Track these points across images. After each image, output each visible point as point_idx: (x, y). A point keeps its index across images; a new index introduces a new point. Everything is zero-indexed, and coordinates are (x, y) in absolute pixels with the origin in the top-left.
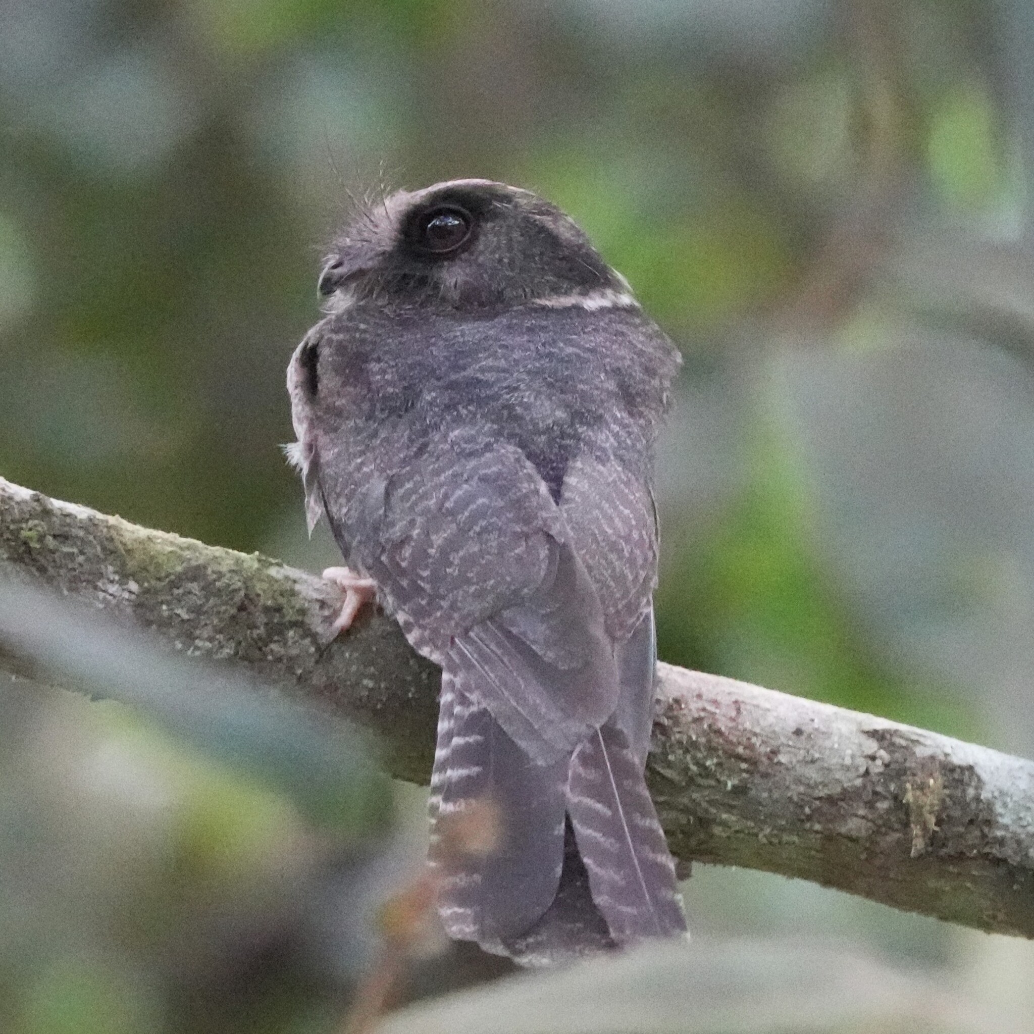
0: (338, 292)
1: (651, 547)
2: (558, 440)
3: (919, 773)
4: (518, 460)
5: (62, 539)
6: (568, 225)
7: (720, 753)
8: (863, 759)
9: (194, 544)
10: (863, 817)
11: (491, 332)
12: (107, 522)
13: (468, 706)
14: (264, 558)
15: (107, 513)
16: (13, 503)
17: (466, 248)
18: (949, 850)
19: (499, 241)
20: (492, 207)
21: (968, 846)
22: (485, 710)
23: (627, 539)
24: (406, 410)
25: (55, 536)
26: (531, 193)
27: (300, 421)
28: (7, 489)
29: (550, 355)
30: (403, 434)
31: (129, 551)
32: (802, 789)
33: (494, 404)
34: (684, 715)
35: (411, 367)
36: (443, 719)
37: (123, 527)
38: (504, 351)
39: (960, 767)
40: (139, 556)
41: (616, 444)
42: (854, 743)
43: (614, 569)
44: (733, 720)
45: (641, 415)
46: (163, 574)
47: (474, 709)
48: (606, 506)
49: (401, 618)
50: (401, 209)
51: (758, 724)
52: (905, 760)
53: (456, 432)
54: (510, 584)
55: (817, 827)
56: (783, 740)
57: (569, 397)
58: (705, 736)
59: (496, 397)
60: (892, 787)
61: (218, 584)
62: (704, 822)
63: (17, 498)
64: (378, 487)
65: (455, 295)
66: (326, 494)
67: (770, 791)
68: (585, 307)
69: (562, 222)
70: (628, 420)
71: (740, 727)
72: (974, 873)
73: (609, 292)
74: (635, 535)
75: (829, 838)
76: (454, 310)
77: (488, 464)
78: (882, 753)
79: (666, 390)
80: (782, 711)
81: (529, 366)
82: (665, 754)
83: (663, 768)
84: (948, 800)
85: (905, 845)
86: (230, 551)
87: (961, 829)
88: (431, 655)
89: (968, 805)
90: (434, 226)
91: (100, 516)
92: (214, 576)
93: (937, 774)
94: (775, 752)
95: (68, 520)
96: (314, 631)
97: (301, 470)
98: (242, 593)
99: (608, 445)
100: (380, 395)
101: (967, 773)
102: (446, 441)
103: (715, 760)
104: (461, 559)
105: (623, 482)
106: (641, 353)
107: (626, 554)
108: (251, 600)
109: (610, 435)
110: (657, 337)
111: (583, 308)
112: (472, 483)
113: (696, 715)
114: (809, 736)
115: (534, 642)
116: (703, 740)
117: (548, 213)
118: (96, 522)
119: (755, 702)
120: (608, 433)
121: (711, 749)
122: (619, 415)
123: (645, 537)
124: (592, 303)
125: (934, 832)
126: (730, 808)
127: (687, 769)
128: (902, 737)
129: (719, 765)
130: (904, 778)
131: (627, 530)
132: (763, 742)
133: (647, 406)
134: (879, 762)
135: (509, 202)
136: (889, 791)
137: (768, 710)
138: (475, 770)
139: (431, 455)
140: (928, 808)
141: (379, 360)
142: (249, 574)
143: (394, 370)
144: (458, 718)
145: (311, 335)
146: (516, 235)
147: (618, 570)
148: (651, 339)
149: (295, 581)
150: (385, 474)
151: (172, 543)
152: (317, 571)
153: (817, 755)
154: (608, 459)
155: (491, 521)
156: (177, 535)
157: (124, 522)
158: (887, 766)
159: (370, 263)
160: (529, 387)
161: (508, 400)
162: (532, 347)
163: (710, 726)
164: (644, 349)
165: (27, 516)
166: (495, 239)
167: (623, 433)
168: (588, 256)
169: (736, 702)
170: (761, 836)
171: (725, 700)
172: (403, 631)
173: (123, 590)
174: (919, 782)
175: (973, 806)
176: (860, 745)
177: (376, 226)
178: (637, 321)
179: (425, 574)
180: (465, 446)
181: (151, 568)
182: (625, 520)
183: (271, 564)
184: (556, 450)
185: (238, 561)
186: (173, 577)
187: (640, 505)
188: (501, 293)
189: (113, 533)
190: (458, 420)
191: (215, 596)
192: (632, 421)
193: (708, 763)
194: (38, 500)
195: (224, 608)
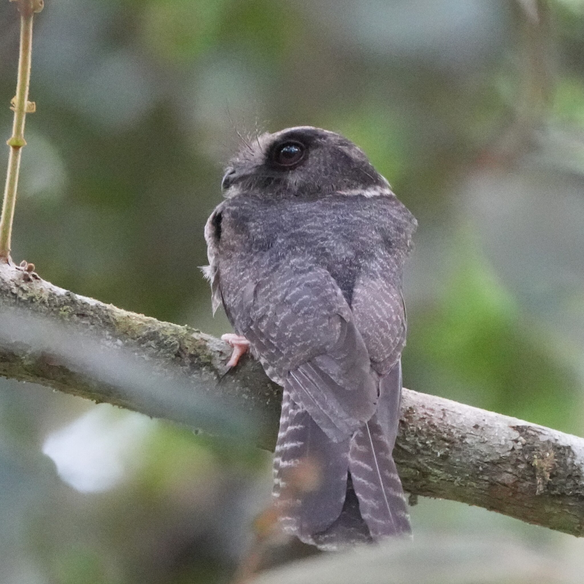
0: (233, 187)
1: (403, 324)
2: (348, 267)
3: (541, 450)
4: (327, 277)
5: (81, 316)
6: (356, 151)
7: (434, 437)
8: (511, 442)
9: (152, 320)
10: (510, 473)
11: (314, 208)
12: (106, 307)
13: (297, 409)
14: (190, 328)
15: (106, 303)
16: (55, 297)
17: (301, 163)
18: (556, 492)
19: (319, 159)
20: (315, 142)
21: (566, 490)
22: (306, 412)
23: (390, 320)
24: (269, 248)
25: (78, 315)
26: (336, 134)
27: (211, 255)
28: (52, 289)
29: (345, 221)
30: (266, 260)
31: (118, 323)
32: (478, 457)
33: (315, 246)
34: (414, 416)
35: (271, 225)
36: (283, 416)
37: (114, 310)
38: (321, 218)
39: (564, 447)
40: (123, 326)
41: (381, 269)
42: (506, 433)
43: (382, 337)
44: (442, 419)
45: (395, 252)
46: (136, 336)
47: (300, 411)
48: (377, 303)
49: (263, 361)
50: (267, 143)
51: (455, 422)
52: (534, 443)
53: (294, 260)
54: (320, 342)
55: (486, 478)
56: (468, 431)
57: (355, 243)
58: (426, 428)
59: (316, 243)
60: (527, 457)
61: (165, 342)
62: (425, 474)
63: (58, 294)
64: (251, 288)
65: (296, 189)
66: (223, 292)
67: (460, 458)
68: (365, 195)
69: (353, 150)
70: (388, 256)
71: (445, 424)
72: (570, 504)
73: (378, 188)
74: (394, 318)
75: (493, 484)
76: (295, 196)
77: (311, 278)
78: (521, 438)
79: (409, 239)
80: (468, 415)
81: (334, 227)
82: (404, 437)
83: (403, 444)
84: (556, 464)
85: (533, 488)
86: (172, 324)
87: (563, 480)
88: (278, 382)
89: (568, 467)
90: (284, 152)
91: (102, 304)
92: (163, 338)
93: (551, 451)
94: (464, 437)
95: (85, 306)
96: (216, 367)
97: (210, 280)
98: (178, 347)
99: (376, 269)
100: (255, 240)
101: (567, 450)
102: (288, 265)
103: (431, 441)
104: (293, 327)
105: (386, 289)
106: (395, 220)
107: (389, 329)
108: (182, 351)
109: (377, 264)
110: (404, 211)
111: (364, 196)
112: (301, 287)
113: (421, 417)
114: (482, 429)
115: (332, 375)
116: (425, 430)
117: (346, 145)
118: (100, 308)
119: (453, 410)
120: (376, 263)
121: (430, 435)
122: (382, 253)
123: (399, 319)
124: (369, 193)
125: (549, 481)
126: (439, 467)
127: (416, 446)
128: (532, 430)
129: (433, 443)
130: (533, 452)
131: (389, 315)
132: (457, 432)
133: (398, 248)
134: (520, 443)
135: (325, 139)
136: (525, 459)
137: (460, 414)
138: (299, 444)
139: (280, 272)
140: (545, 469)
141: (254, 221)
142: (182, 337)
143: (262, 226)
144: (291, 416)
145: (218, 208)
146: (329, 156)
147: (385, 338)
148: (400, 212)
149: (206, 341)
150: (255, 282)
151: (140, 319)
152: (218, 336)
153: (486, 439)
154: (377, 277)
155: (311, 308)
156: (143, 315)
157: (115, 308)
158: (523, 445)
159: (250, 172)
160: (333, 238)
161: (322, 245)
162: (336, 217)
163: (429, 422)
164: (397, 218)
165: (63, 303)
166: (317, 159)
167: (385, 263)
168: (367, 168)
169: (443, 410)
170: (455, 483)
171: (437, 409)
172: (264, 368)
173: (114, 344)
174: (541, 455)
175: (570, 468)
176: (509, 434)
177: (253, 152)
178: (394, 203)
179: (274, 335)
180: (299, 267)
181: (129, 333)
182: (388, 310)
183: (194, 332)
184: (347, 272)
185: (176, 330)
186: (141, 338)
187: (396, 301)
188: (320, 188)
189: (109, 314)
190: (295, 254)
191: (163, 348)
192: (390, 256)
193: (427, 442)
194: (69, 295)
195: (168, 354)
